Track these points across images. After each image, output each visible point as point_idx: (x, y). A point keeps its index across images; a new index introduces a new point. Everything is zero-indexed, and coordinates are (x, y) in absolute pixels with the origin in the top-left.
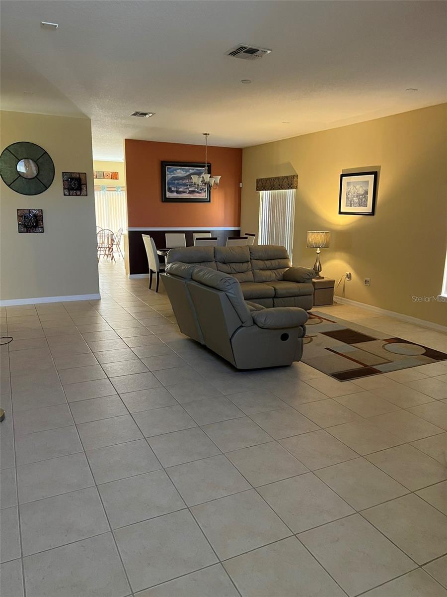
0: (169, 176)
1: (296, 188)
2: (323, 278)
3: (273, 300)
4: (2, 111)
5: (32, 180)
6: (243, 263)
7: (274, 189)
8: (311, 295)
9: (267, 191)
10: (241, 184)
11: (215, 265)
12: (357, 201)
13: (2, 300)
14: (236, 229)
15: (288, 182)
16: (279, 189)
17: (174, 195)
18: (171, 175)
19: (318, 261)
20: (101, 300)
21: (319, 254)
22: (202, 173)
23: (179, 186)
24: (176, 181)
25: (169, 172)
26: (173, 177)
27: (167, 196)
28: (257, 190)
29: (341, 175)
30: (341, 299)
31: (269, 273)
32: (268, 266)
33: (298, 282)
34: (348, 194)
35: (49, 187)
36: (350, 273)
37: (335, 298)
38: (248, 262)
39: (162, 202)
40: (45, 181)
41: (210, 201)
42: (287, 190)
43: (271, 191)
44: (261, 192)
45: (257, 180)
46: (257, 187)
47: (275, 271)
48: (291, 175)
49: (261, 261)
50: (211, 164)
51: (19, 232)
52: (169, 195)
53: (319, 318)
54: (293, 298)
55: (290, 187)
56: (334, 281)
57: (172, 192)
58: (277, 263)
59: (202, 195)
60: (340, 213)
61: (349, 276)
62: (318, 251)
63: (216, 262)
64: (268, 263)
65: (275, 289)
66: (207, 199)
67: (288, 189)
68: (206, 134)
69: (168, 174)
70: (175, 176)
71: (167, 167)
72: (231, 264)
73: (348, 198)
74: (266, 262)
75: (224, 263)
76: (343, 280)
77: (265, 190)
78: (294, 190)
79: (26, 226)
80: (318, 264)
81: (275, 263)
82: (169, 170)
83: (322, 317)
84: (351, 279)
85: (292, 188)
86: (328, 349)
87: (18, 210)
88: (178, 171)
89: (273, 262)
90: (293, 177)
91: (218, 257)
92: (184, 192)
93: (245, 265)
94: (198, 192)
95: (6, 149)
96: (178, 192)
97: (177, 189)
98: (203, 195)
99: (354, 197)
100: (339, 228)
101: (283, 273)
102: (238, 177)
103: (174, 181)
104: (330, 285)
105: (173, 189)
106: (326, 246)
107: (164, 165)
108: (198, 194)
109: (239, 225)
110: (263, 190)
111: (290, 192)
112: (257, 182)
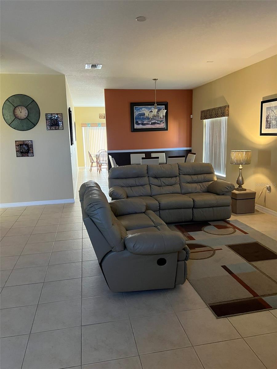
0: (137, 113)
1: (228, 115)
2: (245, 190)
3: (193, 210)
4: (1, 74)
5: (24, 120)
6: (172, 177)
7: (212, 118)
8: (229, 206)
9: (208, 120)
10: (191, 116)
11: (148, 179)
12: (275, 123)
13: (1, 203)
14: (188, 148)
15: (221, 112)
16: (216, 117)
17: (140, 127)
18: (138, 112)
19: (241, 175)
20: (75, 203)
21: (241, 169)
22: (161, 109)
23: (144, 120)
24: (142, 117)
25: (136, 110)
26: (139, 113)
27: (135, 127)
28: (201, 119)
29: (261, 102)
30: (263, 208)
31: (195, 185)
32: (194, 180)
33: (218, 194)
34: (267, 118)
35: (36, 125)
36: (270, 187)
37: (257, 207)
38: (177, 176)
39: (132, 132)
40: (33, 121)
41: (167, 130)
42: (222, 118)
43: (211, 119)
44: (205, 121)
45: (201, 111)
46: (201, 117)
47: (200, 184)
48: (223, 105)
49: (188, 176)
50: (168, 102)
51: (17, 157)
52: (136, 126)
53: (235, 227)
54: (211, 209)
55: (223, 115)
56: (255, 193)
57: (138, 124)
58: (203, 177)
59: (161, 125)
60: (261, 134)
61: (269, 189)
62: (241, 167)
63: (149, 177)
64: (195, 178)
65: (193, 201)
66: (165, 128)
67: (222, 116)
68: (155, 80)
69: (135, 112)
70: (140, 113)
71: (134, 107)
72: (161, 179)
73: (267, 121)
74: (193, 176)
75: (156, 178)
76: (264, 192)
77: (206, 119)
78: (227, 117)
79: (21, 152)
80: (240, 178)
81: (201, 177)
82: (136, 109)
83: (237, 226)
84: (270, 192)
85: (224, 116)
86: (224, 267)
87: (15, 141)
88: (142, 109)
89: (200, 176)
90: (225, 107)
91: (151, 173)
92: (147, 124)
93: (174, 179)
94: (158, 124)
95: (7, 100)
96: (143, 124)
97: (143, 122)
98: (163, 125)
99: (272, 120)
100: (261, 147)
101: (207, 186)
102: (190, 111)
103: (140, 117)
104: (251, 196)
105: (139, 122)
106: (247, 163)
107: (133, 105)
108: (158, 125)
109: (190, 146)
110: (205, 119)
111: (224, 119)
112: (201, 112)
